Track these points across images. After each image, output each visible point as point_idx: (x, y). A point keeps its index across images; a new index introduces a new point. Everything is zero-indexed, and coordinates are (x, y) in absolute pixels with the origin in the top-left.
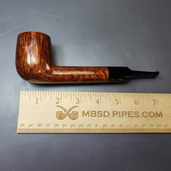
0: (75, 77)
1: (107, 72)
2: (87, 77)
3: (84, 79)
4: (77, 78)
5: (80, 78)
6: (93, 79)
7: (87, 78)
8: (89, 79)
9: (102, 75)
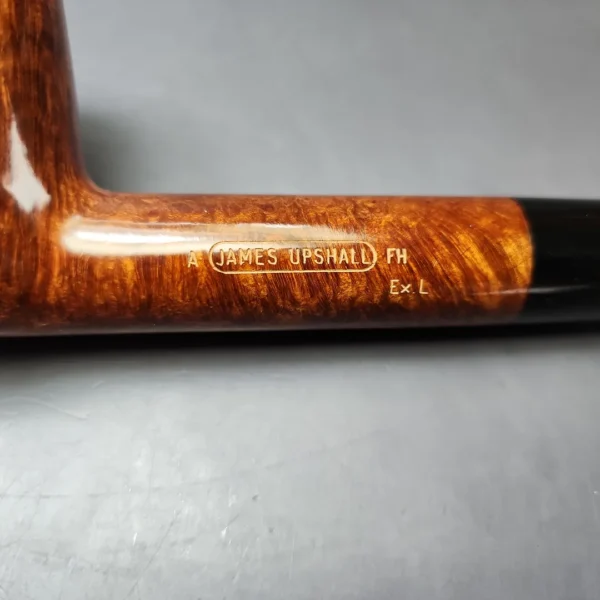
0: (253, 291)
1: (519, 251)
2: (348, 291)
3: (324, 305)
4: (264, 303)
5: (295, 302)
6: (395, 305)
7: (353, 300)
8: (363, 306)
9: (479, 272)
